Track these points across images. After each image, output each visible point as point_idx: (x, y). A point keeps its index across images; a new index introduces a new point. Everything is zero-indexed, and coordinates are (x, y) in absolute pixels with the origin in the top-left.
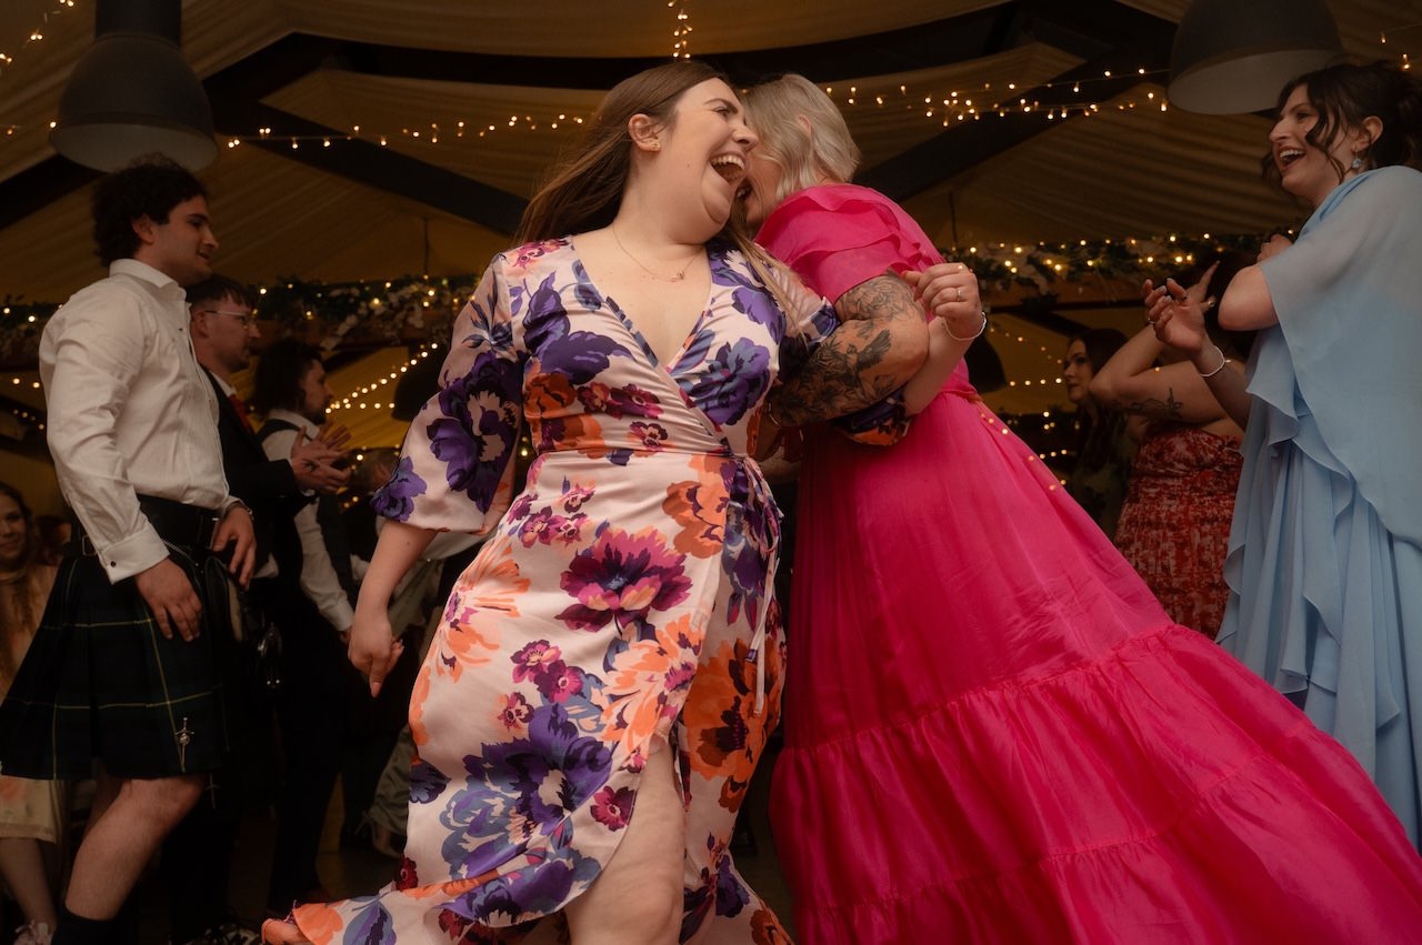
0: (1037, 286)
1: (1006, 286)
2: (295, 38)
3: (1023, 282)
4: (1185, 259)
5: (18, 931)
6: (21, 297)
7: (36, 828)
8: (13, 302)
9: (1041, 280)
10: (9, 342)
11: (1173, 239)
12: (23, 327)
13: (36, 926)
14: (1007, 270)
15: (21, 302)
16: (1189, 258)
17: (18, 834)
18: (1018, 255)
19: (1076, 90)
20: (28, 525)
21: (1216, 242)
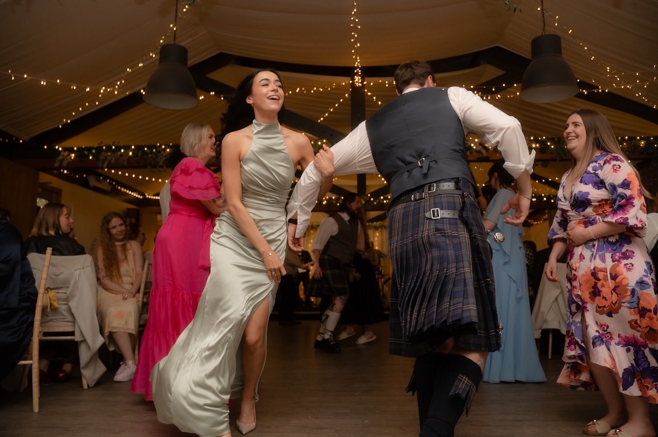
0: (482, 154)
1: (471, 153)
2: (221, 54)
3: (477, 152)
4: (536, 146)
5: (121, 363)
6: (118, 143)
7: (128, 329)
8: (116, 144)
9: (484, 151)
10: (114, 158)
11: (532, 138)
12: (119, 153)
13: (128, 362)
14: (472, 147)
15: (119, 145)
16: (538, 145)
17: (123, 331)
18: (476, 142)
19: (494, 90)
20: (126, 226)
21: (547, 140)
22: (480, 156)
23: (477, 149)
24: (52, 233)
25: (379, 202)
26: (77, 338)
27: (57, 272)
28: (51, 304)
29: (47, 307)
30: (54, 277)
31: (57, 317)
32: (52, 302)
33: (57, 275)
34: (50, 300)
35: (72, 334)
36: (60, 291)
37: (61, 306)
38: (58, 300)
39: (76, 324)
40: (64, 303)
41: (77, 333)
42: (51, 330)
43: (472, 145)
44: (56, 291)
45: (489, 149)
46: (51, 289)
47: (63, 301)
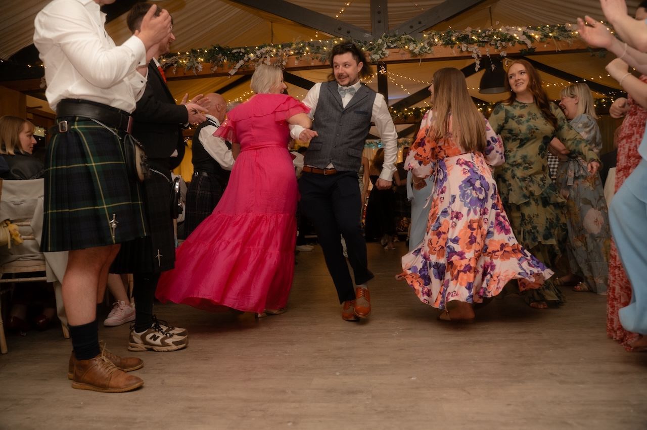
0: (526, 44)
1: (514, 44)
3: (521, 42)
9: (528, 42)
13: (121, 303)
14: (515, 38)
18: (520, 31)
22: (524, 47)
23: (521, 40)
24: (11, 152)
25: (403, 114)
26: (49, 279)
27: (17, 200)
28: (13, 241)
29: (7, 244)
30: (12, 205)
31: (23, 255)
32: (13, 237)
33: (18, 204)
34: (11, 235)
35: (43, 274)
36: (24, 223)
37: (25, 241)
38: (22, 233)
39: (46, 263)
40: (30, 237)
41: (48, 273)
42: (18, 271)
43: (515, 35)
44: (20, 224)
45: (535, 38)
46: (12, 222)
47: (29, 235)
